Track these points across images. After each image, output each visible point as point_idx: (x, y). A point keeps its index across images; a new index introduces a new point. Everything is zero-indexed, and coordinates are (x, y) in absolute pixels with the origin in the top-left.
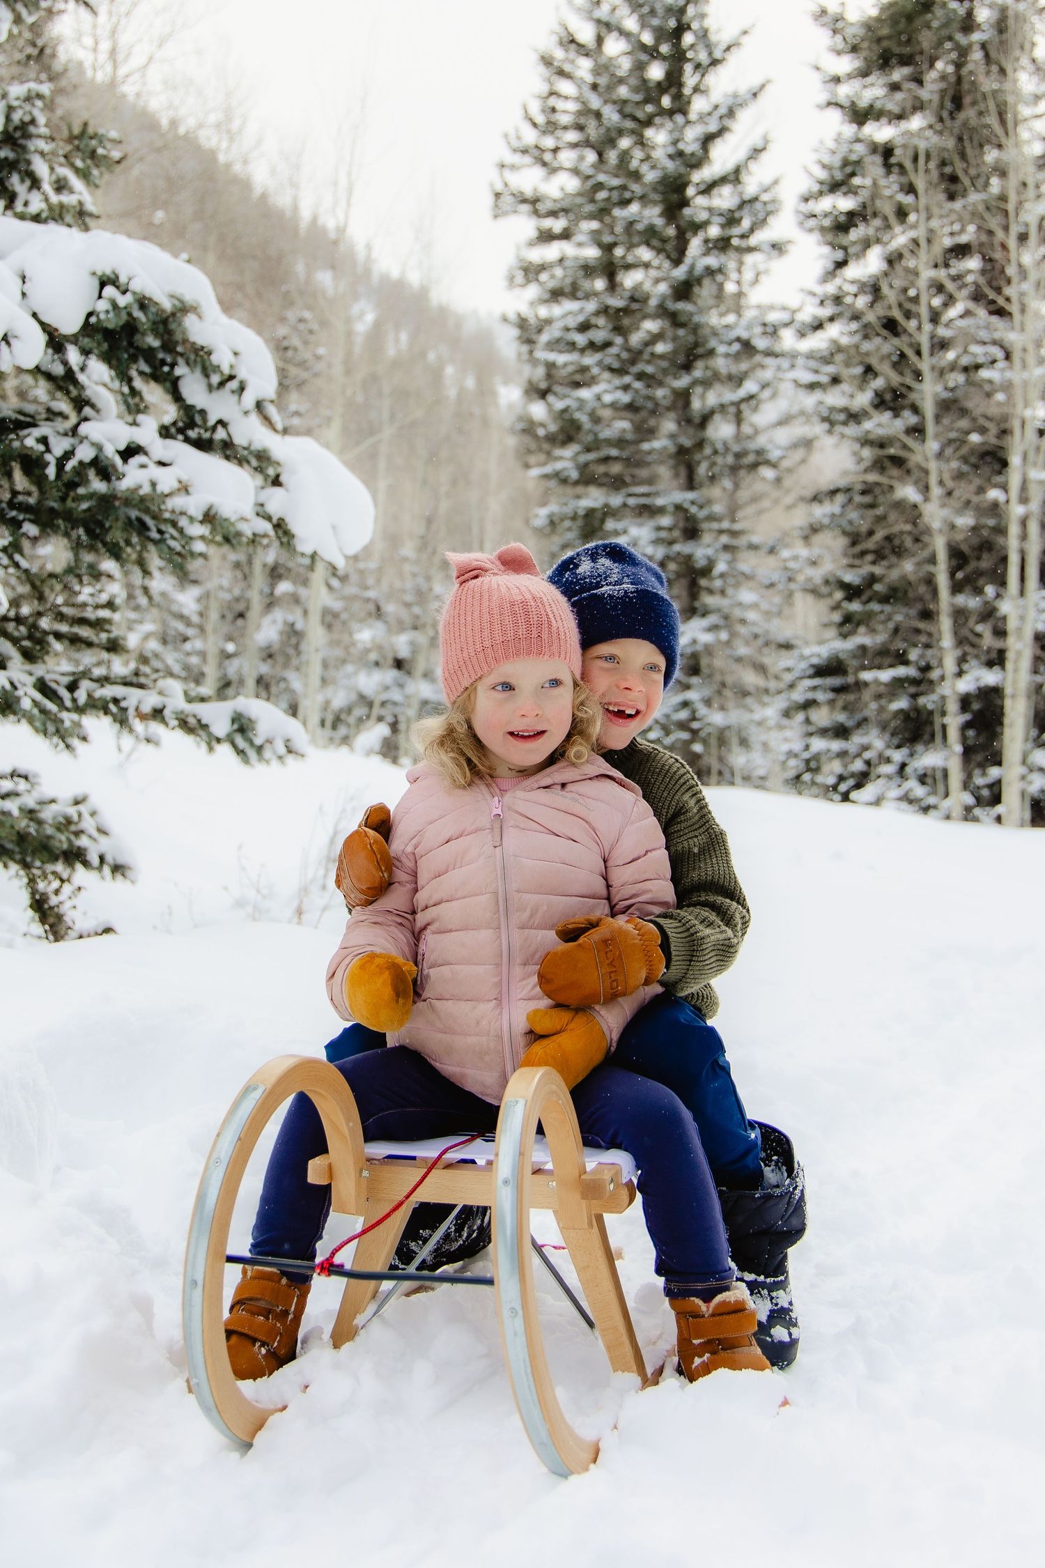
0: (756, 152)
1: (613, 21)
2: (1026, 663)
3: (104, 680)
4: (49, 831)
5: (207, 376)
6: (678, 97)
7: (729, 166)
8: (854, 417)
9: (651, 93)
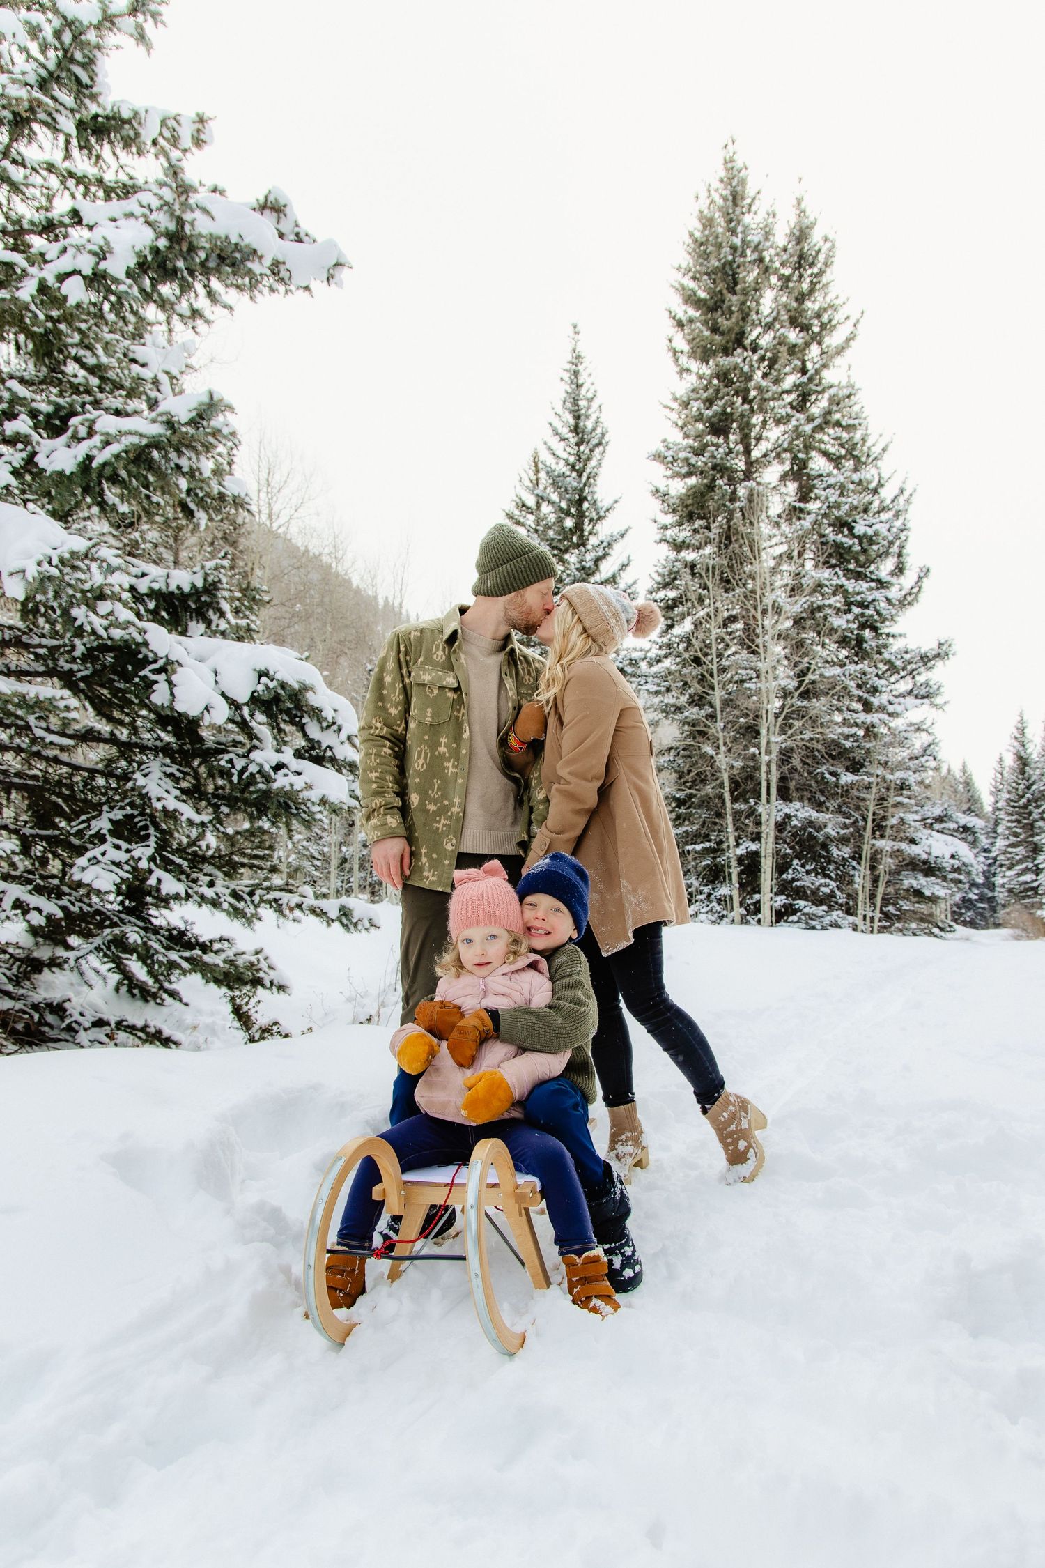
0: (624, 567)
1: (545, 495)
2: (771, 839)
3: (269, 889)
4: (242, 970)
5: (320, 723)
6: (581, 536)
7: (610, 574)
8: (679, 709)
9: (566, 534)
